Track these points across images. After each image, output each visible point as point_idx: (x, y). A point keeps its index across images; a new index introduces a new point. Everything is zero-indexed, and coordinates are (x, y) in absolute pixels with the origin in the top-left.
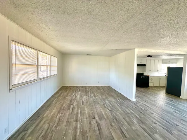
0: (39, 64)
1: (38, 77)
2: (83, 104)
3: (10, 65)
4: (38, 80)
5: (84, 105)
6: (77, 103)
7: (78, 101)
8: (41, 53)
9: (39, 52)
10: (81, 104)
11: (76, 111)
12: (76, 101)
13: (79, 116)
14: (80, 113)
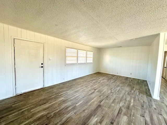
0: (78, 56)
1: (77, 62)
3: (66, 56)
4: (77, 64)
8: (80, 50)
9: (79, 50)
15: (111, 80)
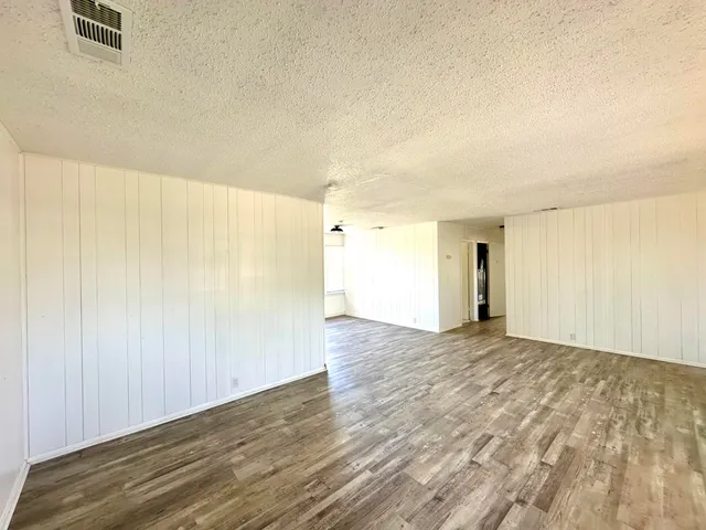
2: (491, 437)
5: (490, 432)
6: (518, 460)
7: (503, 468)
10: (495, 442)
11: (540, 431)
12: (516, 478)
13: (534, 412)
14: (524, 417)
15: (367, 475)
